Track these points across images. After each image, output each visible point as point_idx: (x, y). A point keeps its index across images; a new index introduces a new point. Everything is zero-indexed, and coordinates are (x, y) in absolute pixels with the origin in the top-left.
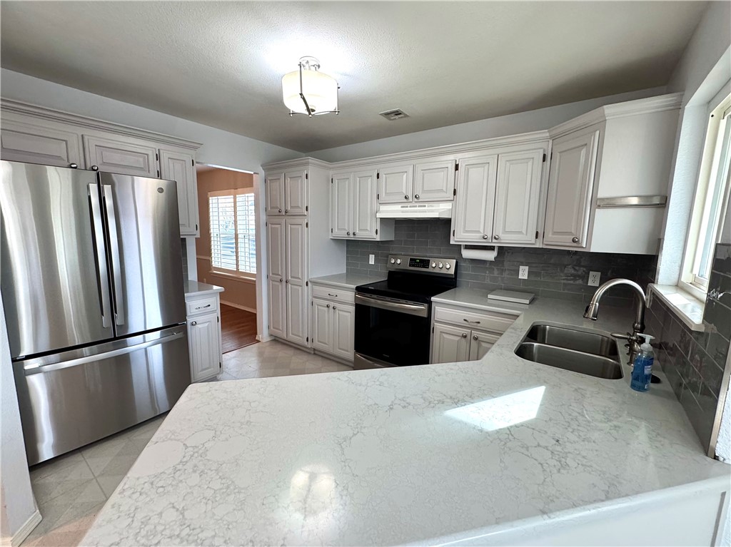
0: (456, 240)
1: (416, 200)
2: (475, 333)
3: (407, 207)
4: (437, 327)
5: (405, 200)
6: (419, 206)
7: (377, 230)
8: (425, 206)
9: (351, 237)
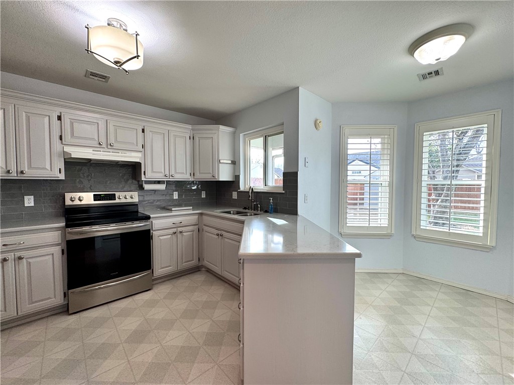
0: (147, 177)
1: (109, 147)
2: (180, 229)
3: (100, 151)
4: (155, 234)
5: (98, 146)
6: (112, 152)
7: (60, 169)
8: (119, 153)
9: (14, 176)
